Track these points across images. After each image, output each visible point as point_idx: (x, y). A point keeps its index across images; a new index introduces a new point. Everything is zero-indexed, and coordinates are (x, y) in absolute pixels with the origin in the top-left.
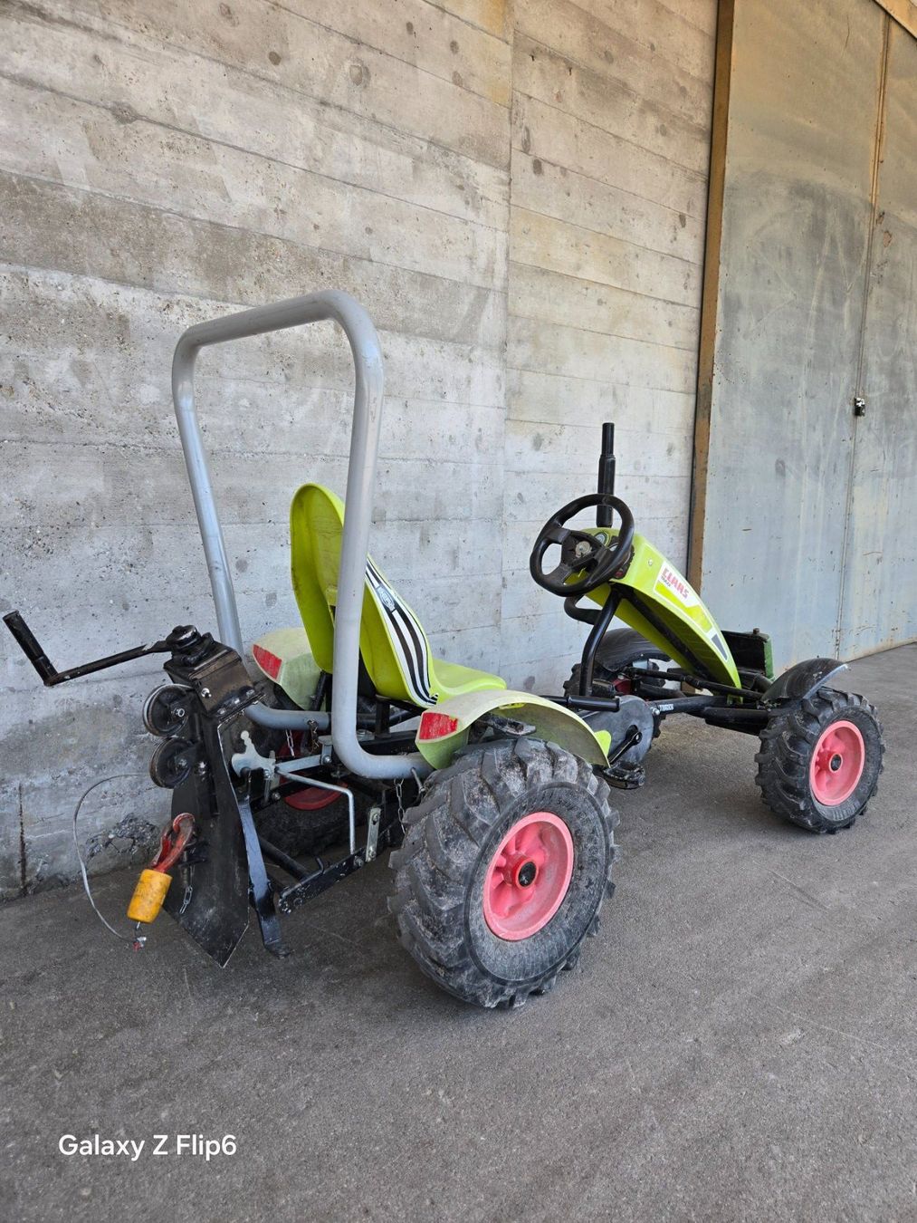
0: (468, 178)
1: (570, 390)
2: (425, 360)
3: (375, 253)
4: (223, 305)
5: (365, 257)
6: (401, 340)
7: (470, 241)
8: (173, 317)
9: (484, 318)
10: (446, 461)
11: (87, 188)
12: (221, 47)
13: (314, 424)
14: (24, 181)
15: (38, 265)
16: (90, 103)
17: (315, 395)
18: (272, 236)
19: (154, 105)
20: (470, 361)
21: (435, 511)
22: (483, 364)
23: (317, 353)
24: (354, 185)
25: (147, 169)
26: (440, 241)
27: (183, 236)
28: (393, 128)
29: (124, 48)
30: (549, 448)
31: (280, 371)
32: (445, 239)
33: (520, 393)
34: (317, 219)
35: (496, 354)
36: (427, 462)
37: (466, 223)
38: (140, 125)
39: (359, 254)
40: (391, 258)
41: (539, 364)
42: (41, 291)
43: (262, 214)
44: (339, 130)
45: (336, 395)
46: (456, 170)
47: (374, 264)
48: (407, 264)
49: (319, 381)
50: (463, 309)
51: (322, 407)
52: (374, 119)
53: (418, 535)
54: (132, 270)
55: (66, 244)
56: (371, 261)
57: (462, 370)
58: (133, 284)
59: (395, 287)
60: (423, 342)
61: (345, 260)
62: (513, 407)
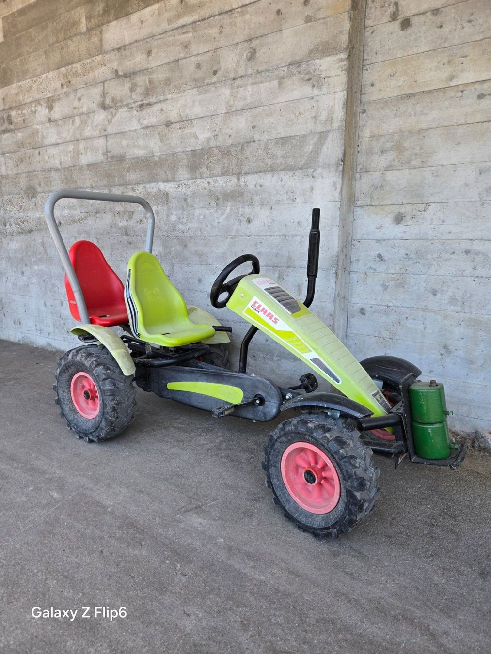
0: (314, 72)
1: (437, 176)
2: (283, 183)
3: (257, 137)
4: (194, 180)
5: (251, 140)
6: (269, 176)
7: (315, 108)
8: (180, 189)
9: (325, 149)
10: (296, 236)
11: (159, 153)
12: (196, 81)
13: (227, 223)
14: (146, 158)
15: (149, 183)
16: (160, 125)
17: (228, 211)
18: (212, 147)
19: (176, 116)
20: (313, 177)
21: (287, 263)
22: (322, 177)
23: (229, 191)
24: (247, 109)
25: (174, 140)
26: (294, 116)
27: (183, 159)
28: (267, 70)
29: (168, 102)
30: (411, 222)
31: (214, 202)
32: (297, 114)
33: (382, 186)
34: (230, 132)
35: (333, 169)
36: (284, 237)
37: (312, 98)
38: (172, 125)
39: (249, 140)
40: (265, 136)
41: (402, 163)
42: (149, 190)
43: (209, 139)
44: (241, 87)
45: (237, 209)
46: (305, 72)
47: (256, 142)
48: (274, 136)
49: (229, 204)
50: (309, 148)
51: (231, 215)
52: (258, 72)
53: (277, 275)
54: (170, 176)
55: (154, 174)
56: (254, 141)
57: (307, 183)
58: (170, 181)
59: (267, 150)
60: (282, 174)
61: (243, 146)
62: (375, 197)
